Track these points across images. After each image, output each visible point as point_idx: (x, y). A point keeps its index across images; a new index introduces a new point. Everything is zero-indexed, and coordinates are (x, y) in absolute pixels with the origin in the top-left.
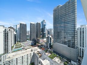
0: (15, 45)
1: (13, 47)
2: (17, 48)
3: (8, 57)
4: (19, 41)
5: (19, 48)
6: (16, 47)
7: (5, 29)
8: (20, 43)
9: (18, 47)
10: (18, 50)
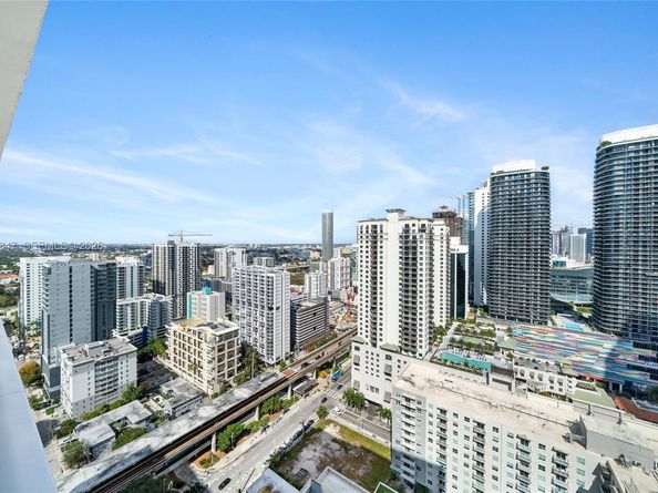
0: (456, 324)
1: (442, 331)
2: (461, 345)
3: (407, 375)
4: (486, 309)
5: (474, 356)
6: (458, 337)
7: (403, 224)
8: (486, 323)
9: (470, 346)
10: (467, 367)
